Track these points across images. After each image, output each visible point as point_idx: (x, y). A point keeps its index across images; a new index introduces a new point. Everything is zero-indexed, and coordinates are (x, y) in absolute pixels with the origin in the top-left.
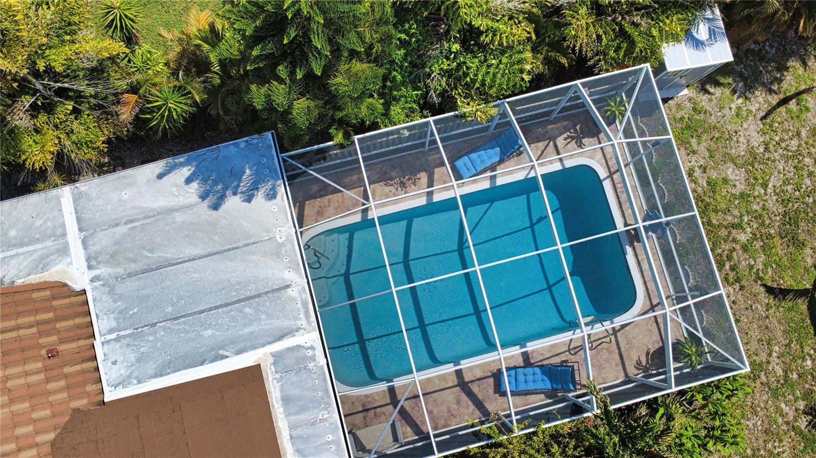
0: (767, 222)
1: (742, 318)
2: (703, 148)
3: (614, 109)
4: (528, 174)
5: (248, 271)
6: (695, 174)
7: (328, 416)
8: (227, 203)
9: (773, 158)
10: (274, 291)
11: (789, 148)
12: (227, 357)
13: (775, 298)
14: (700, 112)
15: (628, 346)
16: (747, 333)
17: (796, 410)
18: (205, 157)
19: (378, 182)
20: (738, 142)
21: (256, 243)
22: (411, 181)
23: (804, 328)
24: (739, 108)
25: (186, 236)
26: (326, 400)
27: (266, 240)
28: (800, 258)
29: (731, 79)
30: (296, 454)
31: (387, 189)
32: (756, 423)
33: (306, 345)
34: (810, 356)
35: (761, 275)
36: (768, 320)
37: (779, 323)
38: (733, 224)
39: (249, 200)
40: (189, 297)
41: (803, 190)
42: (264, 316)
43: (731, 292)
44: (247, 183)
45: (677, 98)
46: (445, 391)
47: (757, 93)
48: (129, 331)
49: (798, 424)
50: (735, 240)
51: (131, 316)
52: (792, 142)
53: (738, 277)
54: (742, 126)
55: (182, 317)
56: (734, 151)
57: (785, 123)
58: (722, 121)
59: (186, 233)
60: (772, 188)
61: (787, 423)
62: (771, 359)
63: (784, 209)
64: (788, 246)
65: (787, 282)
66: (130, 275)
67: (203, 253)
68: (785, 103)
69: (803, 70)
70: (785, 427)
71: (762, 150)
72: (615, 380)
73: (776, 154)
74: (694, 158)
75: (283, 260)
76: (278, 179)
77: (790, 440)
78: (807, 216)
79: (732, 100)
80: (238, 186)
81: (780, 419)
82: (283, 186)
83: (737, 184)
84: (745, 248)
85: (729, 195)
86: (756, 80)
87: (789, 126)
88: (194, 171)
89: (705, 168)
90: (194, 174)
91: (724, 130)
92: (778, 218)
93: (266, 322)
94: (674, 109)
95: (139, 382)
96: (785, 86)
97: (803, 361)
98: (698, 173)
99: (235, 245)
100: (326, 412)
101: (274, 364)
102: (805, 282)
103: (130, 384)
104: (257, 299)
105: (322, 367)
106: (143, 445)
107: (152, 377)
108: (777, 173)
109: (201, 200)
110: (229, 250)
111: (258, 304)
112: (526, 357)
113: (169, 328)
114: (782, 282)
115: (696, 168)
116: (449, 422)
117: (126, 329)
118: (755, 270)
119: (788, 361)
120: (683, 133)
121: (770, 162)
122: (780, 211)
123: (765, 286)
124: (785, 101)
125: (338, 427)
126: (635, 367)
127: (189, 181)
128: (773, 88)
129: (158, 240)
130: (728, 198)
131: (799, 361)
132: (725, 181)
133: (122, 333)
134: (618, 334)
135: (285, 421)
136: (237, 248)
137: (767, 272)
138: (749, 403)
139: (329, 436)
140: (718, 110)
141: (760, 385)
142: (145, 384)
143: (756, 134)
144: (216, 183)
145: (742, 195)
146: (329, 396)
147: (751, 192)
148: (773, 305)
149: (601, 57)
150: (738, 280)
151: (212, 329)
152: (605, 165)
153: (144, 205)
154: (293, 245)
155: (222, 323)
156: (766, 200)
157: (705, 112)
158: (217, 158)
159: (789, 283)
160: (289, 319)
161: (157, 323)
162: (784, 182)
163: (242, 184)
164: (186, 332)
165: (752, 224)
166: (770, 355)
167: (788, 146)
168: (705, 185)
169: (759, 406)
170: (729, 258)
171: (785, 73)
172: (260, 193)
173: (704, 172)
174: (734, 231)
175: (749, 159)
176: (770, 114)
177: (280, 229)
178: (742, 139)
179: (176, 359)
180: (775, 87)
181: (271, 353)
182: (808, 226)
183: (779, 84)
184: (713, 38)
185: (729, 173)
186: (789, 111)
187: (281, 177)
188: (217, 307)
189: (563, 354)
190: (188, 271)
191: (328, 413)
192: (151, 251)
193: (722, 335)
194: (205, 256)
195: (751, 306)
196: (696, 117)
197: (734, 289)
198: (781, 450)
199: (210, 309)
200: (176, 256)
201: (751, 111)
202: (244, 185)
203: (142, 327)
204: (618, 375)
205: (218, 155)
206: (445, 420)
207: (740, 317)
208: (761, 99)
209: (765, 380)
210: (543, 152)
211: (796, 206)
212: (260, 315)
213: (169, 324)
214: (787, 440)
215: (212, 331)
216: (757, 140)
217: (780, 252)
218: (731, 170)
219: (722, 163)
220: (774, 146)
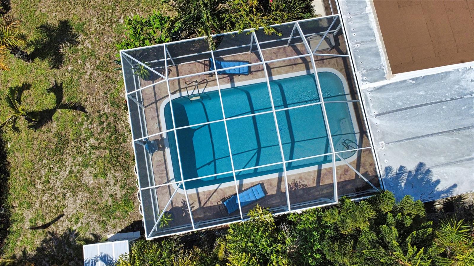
0: (75, 149)
1: (103, 94)
2: (105, 198)
3: (166, 219)
4: (220, 185)
5: (401, 125)
6: (113, 181)
7: (355, 45)
8: (415, 166)
9: (62, 189)
10: (386, 113)
11: (50, 195)
12: (411, 79)
13: (81, 105)
14: (102, 222)
15: (173, 82)
16: (102, 86)
17: (83, 44)
18: (429, 196)
19: (311, 187)
20: (82, 201)
21: (396, 141)
22: (291, 187)
23: (68, 87)
24: (76, 223)
25: (437, 148)
26: (356, 53)
27: (390, 143)
28: (60, 127)
29: (77, 243)
30: (372, 28)
31: (305, 183)
32: (107, 39)
33: (367, 82)
34: (68, 72)
35: (86, 118)
36: (88, 92)
37: (81, 91)
38: (96, 149)
39: (401, 168)
40: (434, 113)
41: (48, 168)
42: (391, 99)
43: (106, 110)
44: (403, 178)
45: (115, 233)
46: (278, 66)
47: (62, 233)
48: (466, 97)
49: (84, 37)
50: (97, 139)
51: (465, 105)
52: (46, 199)
53: (100, 117)
54: (77, 211)
55: (437, 103)
56: (86, 195)
57: (48, 212)
58: (89, 215)
59: (437, 150)
60: (66, 170)
61: (90, 38)
62: (91, 71)
63: (62, 157)
64: (65, 134)
65: (71, 113)
66: (468, 128)
67: (427, 138)
68: (45, 225)
69: (26, 249)
70: (92, 36)
71: (68, 195)
72: (184, 64)
73: (59, 191)
74: (112, 192)
75: (381, 130)
76: (384, 179)
77: (90, 30)
78: (49, 152)
79: (79, 229)
80: (408, 177)
81: (93, 40)
82: (381, 175)
83: (88, 174)
84: (92, 134)
85: (95, 167)
86: (60, 242)
87: (46, 210)
88: (435, 188)
89: (106, 185)
90: (435, 186)
91: (89, 209)
92: (67, 151)
93: (390, 96)
94: (119, 225)
95: (458, 70)
96: (42, 237)
97: (73, 69)
98: (112, 182)
99: (409, 141)
100: (356, 47)
101: (385, 74)
102: (61, 113)
103: (463, 69)
104: (395, 109)
105: (358, 70)
106: (454, 37)
107: (451, 72)
108: (62, 180)
109: (430, 169)
110: (412, 138)
111: (394, 107)
112: (232, 80)
113: (443, 97)
114: (74, 114)
115: (112, 185)
116: (277, 50)
117: (468, 98)
118: (89, 121)
119: (82, 70)
120: (116, 208)
121: (64, 186)
122: (65, 156)
123: (85, 112)
124: (45, 226)
125: (350, 40)
126: (171, 71)
127: (438, 182)
128: (50, 236)
129: (454, 147)
130: (96, 165)
131: (75, 69)
132: (96, 176)
133: (469, 96)
134: (178, 89)
135: (378, 44)
136: (407, 139)
137: (82, 119)
138: (109, 49)
139: (355, 35)
140: (90, 223)
141: (100, 58)
142: (455, 69)
143: (69, 205)
144: (422, 179)
145: (86, 166)
146: (354, 55)
147: (80, 168)
148: (83, 101)
149: (173, 249)
150: (100, 116)
151: (420, 95)
152: (171, 189)
153: (464, 169)
154: (375, 139)
155: (414, 98)
156: (72, 162)
157: (99, 221)
158: (422, 195)
159: (70, 113)
160: (376, 97)
161: (451, 100)
162: (58, 174)
163: (406, 177)
164: (434, 94)
165: (85, 149)
166: (91, 74)
167: (50, 197)
168: (109, 174)
169: (104, 48)
170: (103, 129)
171: (39, 246)
172: (395, 171)
173: (107, 182)
174: (97, 145)
175: (77, 189)
176: (57, 218)
177: (383, 149)
178: (79, 202)
179: (438, 80)
181: (386, 79)
182: (50, 145)
183: (46, 239)
184: (94, 262)
185: (92, 181)
186: (43, 220)
187: (383, 180)
188: (417, 106)
189: (211, 80)
190: (435, 128)
191: (355, 47)
192: (457, 141)
193: (116, 86)
194: (426, 136)
195: (96, 101)
196: (105, 219)
197: (104, 111)
198: (97, 25)
199: (421, 106)
200: (443, 137)
201: (69, 221)
202: (405, 177)
203: (459, 98)
204: (182, 67)
205: (421, 197)
206: (279, 51)
207: (104, 95)
208: (61, 228)
209: (97, 61)
210: (208, 200)
211: (54, 158)
212: (393, 100)
213: (444, 99)
214: (92, 30)
215: (419, 94)
216: (69, 201)
217: (71, 131)
218: (90, 183)
219: (95, 187)
220: (59, 197)
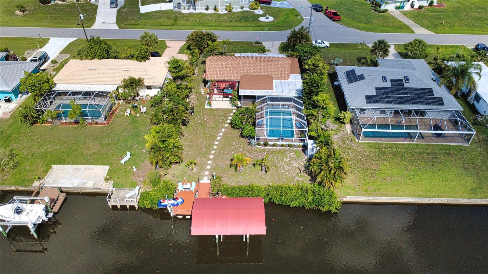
2: (294, 157)
11: (291, 171)
24: (301, 164)
35: (267, 158)
36: (258, 157)
38: (278, 157)
41: (282, 170)
50: (274, 157)
54: (297, 164)
56: (292, 161)
60: (283, 165)
71: (292, 165)
73: (290, 168)
83: (286, 160)
86: (307, 169)
87: (296, 172)
91: (297, 161)
108: (286, 167)
115: (290, 155)
122: (278, 165)
124: (301, 173)
145: (283, 160)
156: (281, 163)
165: (277, 160)
168: (287, 155)
170: (271, 155)
171: (308, 175)
175: (290, 163)
176: (299, 169)
178: (294, 163)
180: (305, 172)
195: (261, 155)
208: (302, 168)
211: (279, 168)
218: (289, 159)
